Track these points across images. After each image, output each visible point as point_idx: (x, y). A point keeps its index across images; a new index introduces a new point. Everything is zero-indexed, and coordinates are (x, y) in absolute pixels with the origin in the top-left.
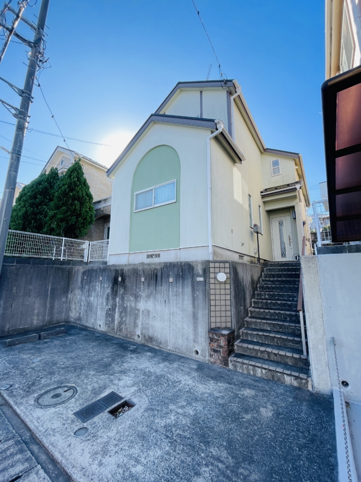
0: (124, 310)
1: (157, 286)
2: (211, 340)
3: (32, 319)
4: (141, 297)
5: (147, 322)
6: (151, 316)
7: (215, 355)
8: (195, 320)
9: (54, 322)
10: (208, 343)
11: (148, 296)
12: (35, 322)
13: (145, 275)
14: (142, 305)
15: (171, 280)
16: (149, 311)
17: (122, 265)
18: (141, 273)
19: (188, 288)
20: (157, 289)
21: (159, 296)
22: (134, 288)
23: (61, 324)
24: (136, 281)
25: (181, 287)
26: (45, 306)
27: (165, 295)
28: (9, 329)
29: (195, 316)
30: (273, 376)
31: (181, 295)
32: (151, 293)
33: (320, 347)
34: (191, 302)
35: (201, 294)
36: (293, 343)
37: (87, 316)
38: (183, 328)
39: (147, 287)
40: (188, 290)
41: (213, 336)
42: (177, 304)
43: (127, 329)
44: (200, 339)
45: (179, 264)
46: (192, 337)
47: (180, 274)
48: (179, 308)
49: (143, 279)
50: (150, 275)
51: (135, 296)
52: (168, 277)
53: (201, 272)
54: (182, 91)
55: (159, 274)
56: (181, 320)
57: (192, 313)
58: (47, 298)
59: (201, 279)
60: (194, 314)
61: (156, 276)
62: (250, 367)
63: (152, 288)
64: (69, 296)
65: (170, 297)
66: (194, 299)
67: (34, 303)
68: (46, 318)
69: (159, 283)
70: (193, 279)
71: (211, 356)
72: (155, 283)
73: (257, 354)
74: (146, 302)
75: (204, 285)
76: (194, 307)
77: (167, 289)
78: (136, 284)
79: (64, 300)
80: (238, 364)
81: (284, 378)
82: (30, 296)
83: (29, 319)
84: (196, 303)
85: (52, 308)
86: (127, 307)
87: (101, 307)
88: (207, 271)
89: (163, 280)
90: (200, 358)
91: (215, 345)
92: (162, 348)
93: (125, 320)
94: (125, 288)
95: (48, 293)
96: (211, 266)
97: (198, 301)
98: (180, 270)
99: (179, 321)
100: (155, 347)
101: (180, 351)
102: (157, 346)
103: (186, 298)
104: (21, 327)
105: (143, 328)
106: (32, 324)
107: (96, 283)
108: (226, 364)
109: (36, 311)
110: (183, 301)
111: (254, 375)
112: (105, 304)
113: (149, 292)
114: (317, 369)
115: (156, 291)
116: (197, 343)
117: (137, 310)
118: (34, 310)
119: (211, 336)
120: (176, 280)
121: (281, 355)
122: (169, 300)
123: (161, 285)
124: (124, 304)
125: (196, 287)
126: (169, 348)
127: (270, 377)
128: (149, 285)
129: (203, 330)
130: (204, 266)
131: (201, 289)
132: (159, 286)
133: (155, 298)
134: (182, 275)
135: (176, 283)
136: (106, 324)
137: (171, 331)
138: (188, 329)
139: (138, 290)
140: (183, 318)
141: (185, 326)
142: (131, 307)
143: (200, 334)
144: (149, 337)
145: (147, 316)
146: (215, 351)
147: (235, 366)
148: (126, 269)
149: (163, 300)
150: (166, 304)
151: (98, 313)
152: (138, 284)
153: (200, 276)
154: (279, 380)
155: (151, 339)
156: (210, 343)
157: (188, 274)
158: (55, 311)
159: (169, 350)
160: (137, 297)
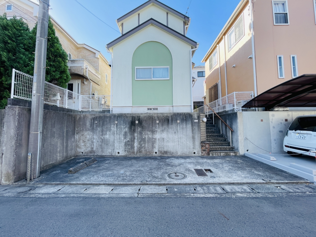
0: (143, 140)
1: (169, 125)
2: (202, 146)
3: (57, 156)
4: (157, 132)
5: (162, 144)
6: (165, 141)
7: (204, 152)
8: (193, 139)
9: (69, 157)
10: (200, 148)
11: (163, 131)
12: (58, 158)
13: (159, 119)
14: (157, 136)
15: (178, 122)
16: (163, 139)
17: (139, 114)
18: (156, 118)
19: (189, 125)
20: (169, 126)
21: (170, 130)
22: (151, 127)
23: (72, 158)
24: (152, 123)
25: (185, 125)
26: (63, 145)
27: (175, 130)
28: (43, 165)
29: (193, 138)
30: (227, 154)
31: (185, 128)
32: (165, 129)
33: (242, 141)
34: (191, 131)
35: (197, 127)
36: (225, 144)
37: (102, 148)
38: (187, 144)
39: (161, 126)
40: (189, 126)
41: (203, 144)
42: (182, 133)
43: (146, 150)
44: (196, 147)
45: (183, 113)
46: (192, 147)
47: (184, 119)
48: (184, 135)
49: (158, 122)
50: (164, 120)
51: (152, 131)
52: (177, 120)
53: (196, 118)
54: (153, 5)
55: (170, 119)
56: (185, 140)
57: (192, 136)
58: (64, 138)
59: (197, 121)
60: (193, 137)
61: (168, 120)
62: (219, 153)
63: (165, 126)
64: (75, 136)
65: (178, 130)
66: (193, 130)
67: (57, 142)
68: (64, 154)
69: (170, 124)
70: (192, 121)
71: (202, 153)
72: (167, 123)
73: (216, 149)
74: (161, 134)
75: (198, 123)
76: (193, 133)
77: (176, 126)
78: (152, 125)
79: (73, 140)
80: (214, 153)
81: (230, 154)
82: (54, 138)
83: (55, 156)
84: (194, 131)
85: (67, 146)
86: (145, 138)
87: (118, 140)
88: (199, 117)
89: (173, 122)
90: (196, 155)
91: (204, 148)
92: (174, 155)
93: (144, 146)
94: (143, 127)
95: (64, 134)
96: (201, 115)
97: (195, 131)
98: (184, 117)
99: (184, 141)
100: (169, 156)
101: (185, 154)
102: (170, 155)
103: (188, 130)
104: (51, 163)
105: (159, 148)
106: (57, 160)
107: (111, 125)
108: (209, 155)
109: (58, 150)
110: (186, 131)
111: (220, 156)
112: (122, 138)
113: (163, 128)
114: (241, 148)
115: (168, 128)
116: (195, 149)
117: (154, 139)
118: (57, 148)
119: (202, 145)
120: (182, 122)
121: (225, 148)
122: (177, 131)
123: (172, 124)
124: (142, 137)
125: (194, 125)
126: (178, 154)
127: (226, 154)
128: (162, 125)
129: (198, 143)
130: (198, 115)
131: (196, 125)
132: (170, 125)
133: (168, 131)
134: (186, 119)
135: (182, 123)
136: (126, 151)
137: (179, 146)
138: (190, 144)
139: (154, 128)
140: (186, 139)
141: (188, 143)
142: (149, 138)
143: (196, 145)
144: (164, 151)
145: (162, 141)
146: (204, 150)
147: (213, 154)
148: (141, 116)
149: (173, 132)
150: (176, 133)
151: (115, 145)
152: (154, 124)
153: (196, 119)
154: (229, 155)
155: (166, 152)
156: (201, 148)
157: (189, 119)
158: (69, 148)
159: (179, 155)
160: (153, 132)
